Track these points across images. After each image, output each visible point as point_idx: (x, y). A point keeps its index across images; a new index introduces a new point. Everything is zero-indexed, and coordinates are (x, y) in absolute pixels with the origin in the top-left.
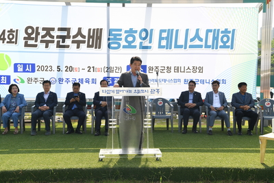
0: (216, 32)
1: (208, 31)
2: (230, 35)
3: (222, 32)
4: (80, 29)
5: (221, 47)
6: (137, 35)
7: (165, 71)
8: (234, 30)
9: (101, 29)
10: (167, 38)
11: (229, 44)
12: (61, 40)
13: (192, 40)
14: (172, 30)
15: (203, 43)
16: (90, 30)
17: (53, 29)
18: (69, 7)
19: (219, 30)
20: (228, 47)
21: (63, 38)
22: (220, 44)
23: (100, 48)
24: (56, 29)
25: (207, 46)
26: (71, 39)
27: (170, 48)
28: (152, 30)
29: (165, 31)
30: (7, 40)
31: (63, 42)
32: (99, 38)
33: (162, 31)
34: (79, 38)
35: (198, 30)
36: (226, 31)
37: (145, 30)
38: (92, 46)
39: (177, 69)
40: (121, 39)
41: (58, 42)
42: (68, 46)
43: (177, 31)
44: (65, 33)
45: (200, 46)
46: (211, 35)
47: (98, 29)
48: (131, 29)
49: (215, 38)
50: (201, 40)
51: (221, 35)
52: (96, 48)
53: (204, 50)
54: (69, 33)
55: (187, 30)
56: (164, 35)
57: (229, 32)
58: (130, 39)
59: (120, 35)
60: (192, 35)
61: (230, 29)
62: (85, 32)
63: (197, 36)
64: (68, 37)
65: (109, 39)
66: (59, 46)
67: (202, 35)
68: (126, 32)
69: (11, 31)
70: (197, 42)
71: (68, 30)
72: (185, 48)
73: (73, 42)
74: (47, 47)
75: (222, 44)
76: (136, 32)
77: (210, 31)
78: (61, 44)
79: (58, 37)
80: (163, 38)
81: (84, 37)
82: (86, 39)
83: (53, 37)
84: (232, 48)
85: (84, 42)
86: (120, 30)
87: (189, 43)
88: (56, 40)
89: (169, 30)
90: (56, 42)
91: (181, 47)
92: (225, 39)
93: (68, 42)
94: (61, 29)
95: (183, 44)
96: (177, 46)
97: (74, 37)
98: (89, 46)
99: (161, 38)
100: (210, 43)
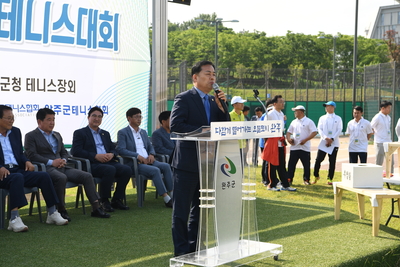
0: (93, 14)
1: (82, 11)
2: (112, 23)
3: (102, 17)
5: (102, 45)
7: (10, 87)
8: (117, 15)
10: (11, 16)
11: (111, 40)
13: (57, 26)
15: (74, 35)
19: (96, 11)
20: (109, 46)
22: (100, 39)
25: (81, 42)
27: (19, 39)
35: (65, 7)
36: (106, 16)
39: (32, 85)
43: (31, 3)
45: (69, 40)
46: (85, 18)
49: (92, 27)
50: (71, 27)
51: (100, 22)
53: (75, 48)
55: (48, 5)
56: (6, 8)
57: (110, 18)
60: (55, 15)
61: (112, 14)
63: (64, 19)
67: (73, 18)
70: (64, 31)
72: (46, 41)
75: (102, 40)
80: (4, 15)
84: (116, 49)
87: (52, 32)
91: (36, 37)
92: (106, 31)
95: (41, 32)
96: (31, 36)
100: (84, 36)
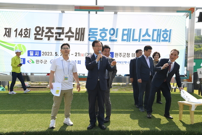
0: (159, 31)
1: (154, 30)
2: (168, 33)
3: (163, 31)
4: (70, 28)
5: (162, 41)
6: (108, 32)
7: (126, 56)
8: (171, 30)
9: (84, 28)
10: (127, 35)
11: (167, 39)
12: (58, 35)
13: (143, 36)
14: (131, 29)
15: (151, 38)
16: (77, 29)
17: (53, 28)
18: (64, 14)
19: (161, 30)
20: (167, 41)
21: (60, 34)
22: (162, 39)
23: (83, 40)
24: (55, 28)
25: (153, 40)
26: (65, 35)
27: (129, 41)
28: (117, 29)
29: (126, 30)
30: (24, 35)
31: (60, 36)
32: (83, 34)
33: (124, 30)
34: (70, 34)
35: (147, 30)
36: (166, 31)
37: (113, 29)
38: (78, 39)
39: (134, 55)
40: (97, 35)
41: (56, 36)
42: (62, 39)
43: (134, 30)
44: (60, 31)
45: (149, 40)
46: (156, 33)
47: (82, 28)
48: (104, 29)
49: (159, 35)
50: (149, 36)
51: (162, 33)
52: (81, 40)
53: (151, 43)
54: (63, 31)
55: (141, 30)
56: (126, 32)
57: (168, 31)
58: (103, 35)
59: (97, 32)
60: (143, 32)
61: (168, 29)
62: (74, 30)
63: (147, 33)
64: (63, 33)
65: (89, 35)
66: (56, 39)
67: (150, 33)
68: (100, 30)
69: (26, 30)
70: (147, 37)
71: (63, 29)
72: (139, 41)
73: (66, 37)
74: (49, 40)
76: (107, 30)
77: (156, 30)
78: (58, 38)
79: (56, 33)
80: (125, 35)
81: (73, 33)
82: (74, 35)
83: (52, 33)
84: (169, 42)
85: (73, 37)
86: (97, 29)
87: (142, 38)
88: (55, 35)
89: (129, 29)
90: (54, 37)
91: (136, 40)
92: (165, 36)
93: (62, 36)
94: (58, 28)
95: (138, 38)
96: (134, 40)
97: (67, 33)
98: (76, 39)
99: (123, 35)
100: (155, 38)
